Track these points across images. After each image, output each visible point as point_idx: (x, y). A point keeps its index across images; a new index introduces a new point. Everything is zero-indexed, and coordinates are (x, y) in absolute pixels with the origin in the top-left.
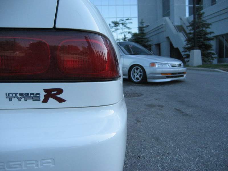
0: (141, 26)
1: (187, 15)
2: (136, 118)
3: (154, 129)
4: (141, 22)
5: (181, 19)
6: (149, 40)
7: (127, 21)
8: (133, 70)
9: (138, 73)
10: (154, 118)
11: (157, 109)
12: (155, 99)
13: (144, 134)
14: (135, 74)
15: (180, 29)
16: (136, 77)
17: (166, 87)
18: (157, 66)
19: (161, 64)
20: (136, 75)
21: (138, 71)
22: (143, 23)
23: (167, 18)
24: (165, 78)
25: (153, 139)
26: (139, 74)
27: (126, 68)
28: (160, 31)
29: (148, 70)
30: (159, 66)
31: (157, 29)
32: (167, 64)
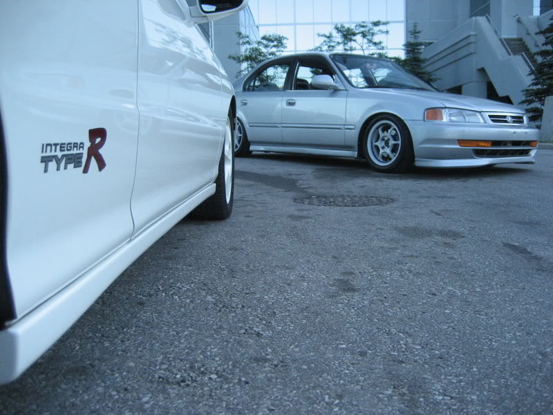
0: (412, 41)
1: (536, 11)
2: (344, 274)
3: (407, 329)
4: (413, 32)
5: (519, 21)
6: (433, 77)
7: (376, 29)
8: (374, 133)
9: (389, 139)
10: (418, 274)
11: (436, 243)
12: (432, 211)
13: (353, 353)
14: (380, 144)
15: (517, 46)
16: (381, 151)
17: (472, 183)
18: (445, 119)
19: (461, 111)
20: (383, 148)
21: (388, 134)
22: (419, 32)
23: (482, 20)
24: (472, 158)
25: (389, 392)
26: (392, 142)
27: (353, 127)
28: (464, 52)
29: (418, 133)
30: (453, 118)
31: (455, 48)
32: (478, 114)
